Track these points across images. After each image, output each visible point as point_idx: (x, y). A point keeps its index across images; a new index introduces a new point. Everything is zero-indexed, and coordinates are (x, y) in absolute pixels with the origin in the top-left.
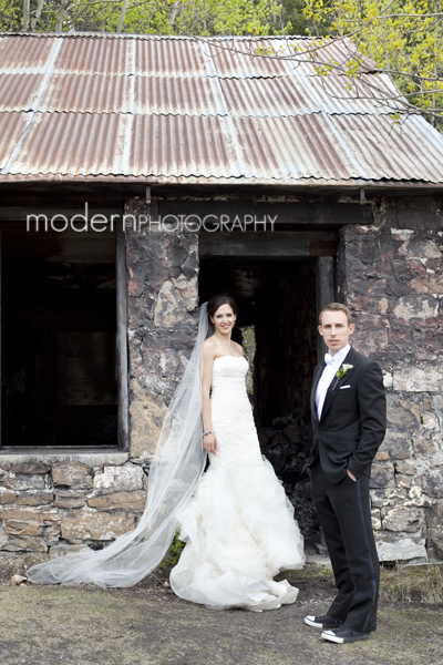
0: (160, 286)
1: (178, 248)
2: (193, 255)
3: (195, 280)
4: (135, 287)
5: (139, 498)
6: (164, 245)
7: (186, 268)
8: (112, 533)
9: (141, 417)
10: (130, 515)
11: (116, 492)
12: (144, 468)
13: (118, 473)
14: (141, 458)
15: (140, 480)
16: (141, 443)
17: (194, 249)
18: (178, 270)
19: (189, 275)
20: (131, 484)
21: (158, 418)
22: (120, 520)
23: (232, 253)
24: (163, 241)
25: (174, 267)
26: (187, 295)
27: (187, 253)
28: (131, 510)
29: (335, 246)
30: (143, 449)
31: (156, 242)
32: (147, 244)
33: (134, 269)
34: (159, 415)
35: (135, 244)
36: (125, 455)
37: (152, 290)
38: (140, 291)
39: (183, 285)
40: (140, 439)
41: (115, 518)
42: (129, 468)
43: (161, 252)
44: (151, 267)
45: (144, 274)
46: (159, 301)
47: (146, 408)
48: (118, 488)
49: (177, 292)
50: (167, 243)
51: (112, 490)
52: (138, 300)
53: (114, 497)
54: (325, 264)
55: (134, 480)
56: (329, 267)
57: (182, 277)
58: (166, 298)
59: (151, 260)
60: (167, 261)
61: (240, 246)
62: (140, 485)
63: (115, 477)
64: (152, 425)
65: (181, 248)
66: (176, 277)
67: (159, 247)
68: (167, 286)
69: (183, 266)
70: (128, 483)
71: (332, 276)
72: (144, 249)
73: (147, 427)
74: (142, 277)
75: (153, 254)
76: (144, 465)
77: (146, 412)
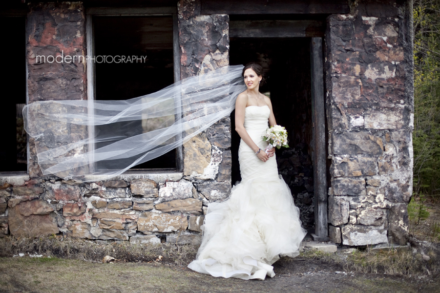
0: (202, 59)
1: (215, 33)
2: (225, 36)
3: (226, 54)
4: (186, 59)
5: (190, 203)
6: (205, 31)
7: (220, 46)
8: (172, 227)
9: (191, 148)
10: (184, 215)
11: (174, 199)
12: (193, 183)
13: (175, 186)
14: (192, 176)
15: (191, 191)
16: (191, 166)
17: (225, 33)
18: (215, 47)
19: (223, 50)
20: (185, 194)
21: (203, 149)
22: (178, 219)
23: (252, 36)
24: (204, 27)
25: (212, 45)
26: (221, 64)
27: (220, 35)
28: (185, 212)
29: (323, 30)
30: (193, 170)
31: (200, 28)
32: (193, 30)
33: (184, 47)
34: (203, 147)
35: (185, 30)
36: (180, 175)
37: (197, 61)
38: (189, 62)
39: (218, 57)
40: (190, 163)
41: (173, 217)
42: (183, 183)
43: (203, 35)
44: (196, 45)
45: (191, 50)
46: (202, 68)
47: (194, 142)
48: (176, 197)
49: (215, 62)
50: (207, 29)
51: (172, 198)
52: (188, 68)
53: (173, 203)
54: (317, 43)
55: (186, 191)
56: (319, 45)
57: (218, 52)
58: (207, 66)
59: (196, 41)
60: (207, 41)
61: (257, 31)
62: (191, 194)
63: (174, 189)
64: (198, 153)
65: (217, 32)
66: (214, 52)
67: (202, 31)
68: (207, 58)
69: (218, 44)
70: (182, 193)
71: (321, 51)
72: (191, 33)
73: (195, 155)
74: (190, 53)
75: (197, 37)
76: (193, 181)
77: (194, 145)
